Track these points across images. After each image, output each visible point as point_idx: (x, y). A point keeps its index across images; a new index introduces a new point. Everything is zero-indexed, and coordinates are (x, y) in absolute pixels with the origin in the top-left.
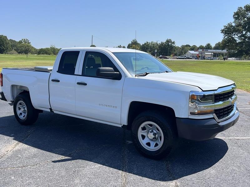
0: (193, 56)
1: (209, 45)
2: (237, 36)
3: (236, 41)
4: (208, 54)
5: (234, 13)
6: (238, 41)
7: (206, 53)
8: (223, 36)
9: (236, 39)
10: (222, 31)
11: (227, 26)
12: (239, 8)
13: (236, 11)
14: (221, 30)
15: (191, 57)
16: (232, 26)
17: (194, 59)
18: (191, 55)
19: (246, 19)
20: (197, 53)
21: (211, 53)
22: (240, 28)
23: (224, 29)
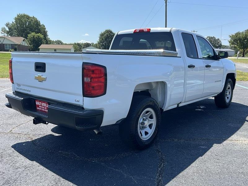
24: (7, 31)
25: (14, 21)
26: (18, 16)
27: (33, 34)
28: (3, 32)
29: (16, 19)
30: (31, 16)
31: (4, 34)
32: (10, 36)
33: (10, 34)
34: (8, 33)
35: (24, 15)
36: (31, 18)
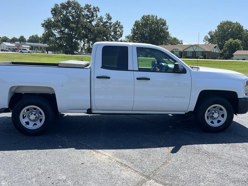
0: (9, 48)
1: (22, 37)
2: (57, 32)
3: (55, 35)
4: (26, 46)
5: (52, 9)
6: (58, 35)
7: (23, 46)
8: (44, 30)
9: (56, 34)
10: (43, 25)
11: (47, 21)
12: (55, 4)
13: (53, 7)
14: (41, 24)
15: (7, 50)
16: (51, 21)
17: (10, 51)
18: (7, 47)
19: (62, 16)
20: (13, 45)
21: (29, 46)
22: (60, 24)
23: (44, 23)
24: (209, 39)
25: (217, 28)
26: (221, 23)
27: (231, 40)
28: (205, 40)
29: (219, 27)
30: (234, 22)
31: (206, 42)
32: (210, 44)
33: (212, 41)
34: (209, 40)
35: (227, 22)
36: (234, 23)
